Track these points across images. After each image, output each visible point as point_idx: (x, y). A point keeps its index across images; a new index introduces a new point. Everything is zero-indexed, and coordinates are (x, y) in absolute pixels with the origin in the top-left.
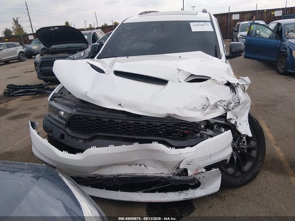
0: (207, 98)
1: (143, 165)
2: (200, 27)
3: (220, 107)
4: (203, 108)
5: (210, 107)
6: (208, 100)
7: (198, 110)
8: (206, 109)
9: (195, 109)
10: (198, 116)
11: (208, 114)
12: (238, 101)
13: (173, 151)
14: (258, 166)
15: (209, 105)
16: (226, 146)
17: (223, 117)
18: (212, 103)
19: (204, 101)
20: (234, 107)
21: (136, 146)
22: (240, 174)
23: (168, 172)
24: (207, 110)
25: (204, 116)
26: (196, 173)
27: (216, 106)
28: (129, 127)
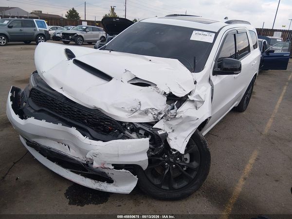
0: (140, 102)
1: (67, 146)
2: (202, 36)
3: (150, 115)
4: (132, 110)
5: (139, 112)
6: (140, 104)
7: (126, 111)
8: (134, 112)
9: (122, 109)
10: (123, 116)
11: (135, 117)
12: (175, 114)
13: (86, 140)
14: (192, 188)
15: (139, 109)
16: (138, 151)
17: (150, 124)
18: (143, 108)
19: (136, 105)
20: (169, 119)
21: (59, 126)
22: (168, 188)
23: (82, 158)
24: (136, 114)
25: (130, 118)
26: (103, 167)
27: (146, 112)
28: (64, 110)
